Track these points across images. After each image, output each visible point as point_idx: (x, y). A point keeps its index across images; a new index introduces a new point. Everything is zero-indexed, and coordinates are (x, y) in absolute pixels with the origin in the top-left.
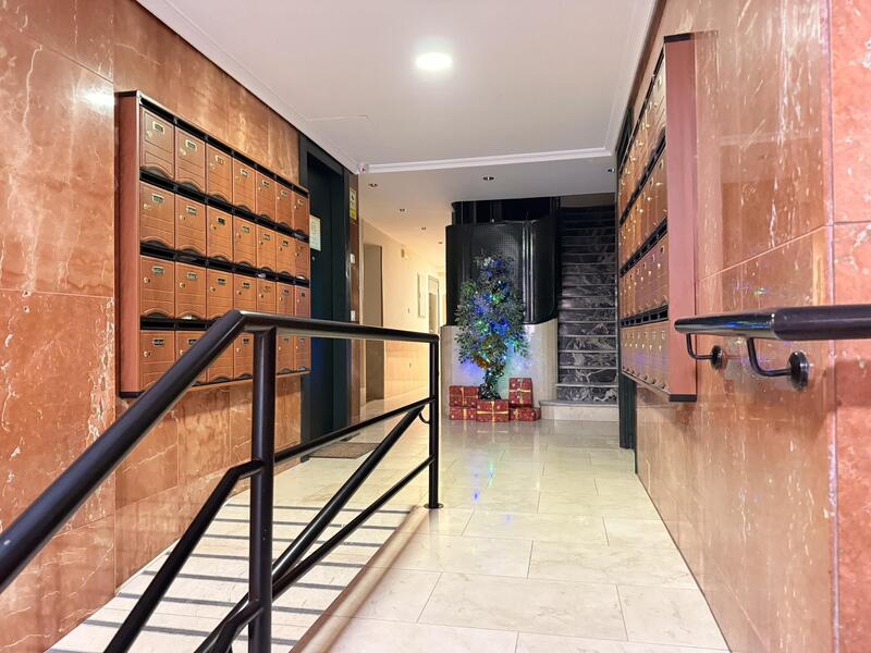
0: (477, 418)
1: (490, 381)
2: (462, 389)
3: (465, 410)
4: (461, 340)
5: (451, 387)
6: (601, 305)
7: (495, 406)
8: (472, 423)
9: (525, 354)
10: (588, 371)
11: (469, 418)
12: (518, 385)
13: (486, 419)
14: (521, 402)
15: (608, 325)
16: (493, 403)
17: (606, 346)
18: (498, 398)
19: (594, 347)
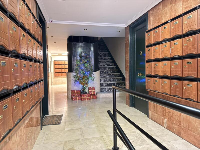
0: (81, 99)
1: (84, 88)
2: (75, 91)
3: (77, 97)
4: (76, 77)
5: (72, 91)
6: (103, 66)
7: (87, 95)
8: (79, 101)
9: (93, 80)
10: (106, 84)
11: (78, 99)
12: (91, 89)
13: (84, 99)
14: (93, 94)
15: (107, 71)
16: (86, 95)
17: (108, 76)
18: (86, 93)
19: (105, 77)
